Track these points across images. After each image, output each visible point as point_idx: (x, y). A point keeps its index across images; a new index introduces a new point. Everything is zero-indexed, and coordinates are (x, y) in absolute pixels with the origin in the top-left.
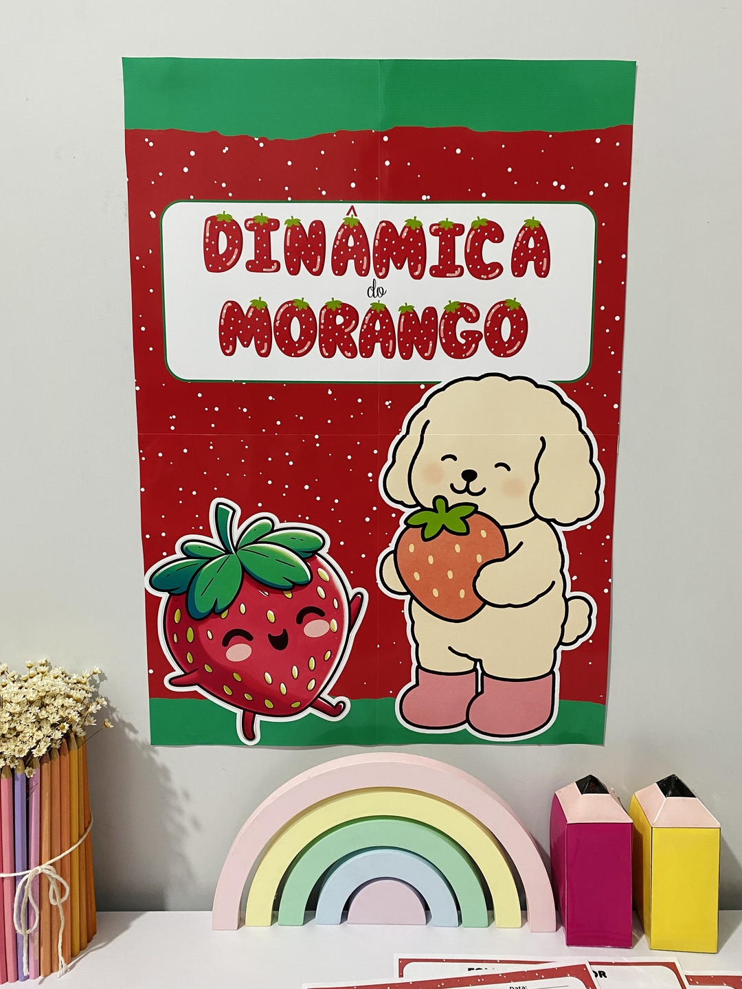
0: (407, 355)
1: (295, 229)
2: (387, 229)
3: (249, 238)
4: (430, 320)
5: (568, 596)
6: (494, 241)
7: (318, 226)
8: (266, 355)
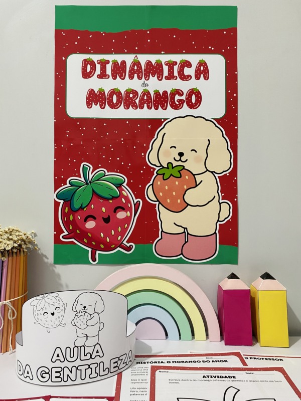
0: (157, 108)
1: (115, 63)
2: (149, 63)
3: (98, 67)
4: (165, 96)
5: (220, 202)
6: (188, 67)
7: (124, 62)
8: (104, 108)
